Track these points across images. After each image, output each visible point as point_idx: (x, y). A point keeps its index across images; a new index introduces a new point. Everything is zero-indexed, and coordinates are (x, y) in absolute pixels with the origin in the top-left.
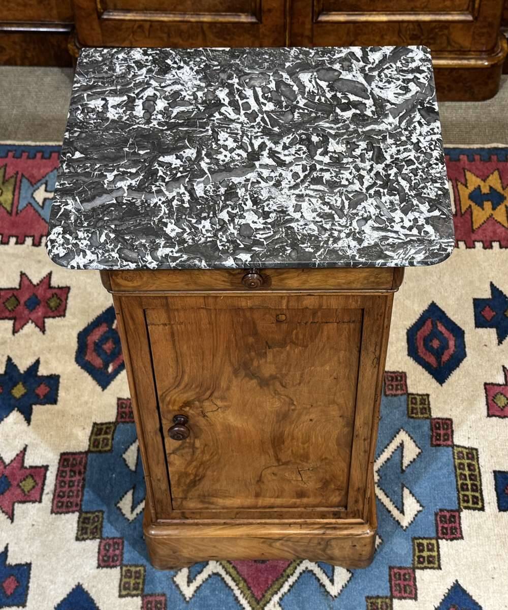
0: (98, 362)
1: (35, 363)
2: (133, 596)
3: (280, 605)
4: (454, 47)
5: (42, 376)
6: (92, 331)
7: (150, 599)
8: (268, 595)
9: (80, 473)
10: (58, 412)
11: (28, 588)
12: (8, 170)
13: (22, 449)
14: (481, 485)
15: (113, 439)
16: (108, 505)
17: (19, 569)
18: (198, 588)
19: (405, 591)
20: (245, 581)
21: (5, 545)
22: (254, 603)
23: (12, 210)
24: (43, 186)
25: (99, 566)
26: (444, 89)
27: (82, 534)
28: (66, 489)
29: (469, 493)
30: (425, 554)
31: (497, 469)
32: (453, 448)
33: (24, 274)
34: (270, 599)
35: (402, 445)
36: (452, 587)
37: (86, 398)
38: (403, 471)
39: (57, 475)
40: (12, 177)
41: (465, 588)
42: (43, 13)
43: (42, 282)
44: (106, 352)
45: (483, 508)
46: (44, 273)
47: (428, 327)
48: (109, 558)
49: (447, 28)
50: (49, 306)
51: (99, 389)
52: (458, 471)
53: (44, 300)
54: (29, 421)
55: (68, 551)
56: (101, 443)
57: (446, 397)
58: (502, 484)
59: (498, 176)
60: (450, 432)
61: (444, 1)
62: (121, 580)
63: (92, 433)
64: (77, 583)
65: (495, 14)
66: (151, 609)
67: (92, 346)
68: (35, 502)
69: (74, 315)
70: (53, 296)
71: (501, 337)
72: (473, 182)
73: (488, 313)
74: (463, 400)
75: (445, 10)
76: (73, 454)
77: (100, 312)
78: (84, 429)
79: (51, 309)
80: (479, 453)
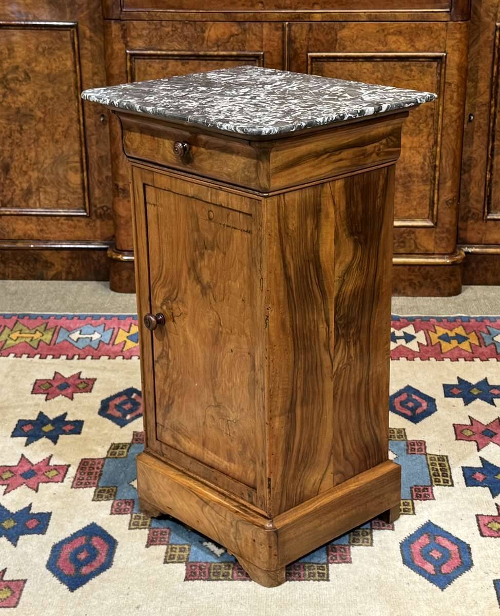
0: (118, 414)
1: (63, 415)
2: (141, 529)
4: (420, 249)
5: (69, 421)
6: (114, 399)
7: (156, 530)
9: (98, 468)
10: (81, 438)
11: (48, 525)
12: (49, 324)
13: (48, 456)
14: (451, 473)
15: (128, 451)
16: (122, 483)
17: (40, 516)
19: (384, 526)
21: (29, 503)
23: (50, 343)
24: (79, 332)
25: (112, 514)
27: (98, 498)
28: (85, 476)
29: (441, 478)
30: (402, 507)
31: (465, 465)
32: (426, 455)
33: (58, 373)
36: (425, 524)
37: (106, 431)
39: (78, 470)
41: (436, 523)
42: (88, 233)
43: (72, 376)
44: (125, 409)
45: (452, 485)
46: (75, 372)
47: (404, 397)
48: (120, 510)
49: (414, 233)
50: (78, 387)
51: (118, 427)
52: (431, 467)
53: (74, 385)
54: (55, 442)
55: (85, 506)
56: (117, 453)
57: (420, 430)
58: (468, 473)
59: (462, 329)
60: (423, 447)
61: (409, 210)
62: (131, 521)
63: (110, 448)
64: (91, 522)
65: (451, 222)
66: (157, 535)
67: (113, 406)
68: (57, 482)
69: (99, 391)
70: (81, 383)
71: (467, 403)
72: (441, 331)
73: (456, 391)
74: (434, 432)
75: (410, 218)
76: (92, 459)
77: (121, 390)
78: (103, 447)
79: (79, 389)
80: (449, 458)
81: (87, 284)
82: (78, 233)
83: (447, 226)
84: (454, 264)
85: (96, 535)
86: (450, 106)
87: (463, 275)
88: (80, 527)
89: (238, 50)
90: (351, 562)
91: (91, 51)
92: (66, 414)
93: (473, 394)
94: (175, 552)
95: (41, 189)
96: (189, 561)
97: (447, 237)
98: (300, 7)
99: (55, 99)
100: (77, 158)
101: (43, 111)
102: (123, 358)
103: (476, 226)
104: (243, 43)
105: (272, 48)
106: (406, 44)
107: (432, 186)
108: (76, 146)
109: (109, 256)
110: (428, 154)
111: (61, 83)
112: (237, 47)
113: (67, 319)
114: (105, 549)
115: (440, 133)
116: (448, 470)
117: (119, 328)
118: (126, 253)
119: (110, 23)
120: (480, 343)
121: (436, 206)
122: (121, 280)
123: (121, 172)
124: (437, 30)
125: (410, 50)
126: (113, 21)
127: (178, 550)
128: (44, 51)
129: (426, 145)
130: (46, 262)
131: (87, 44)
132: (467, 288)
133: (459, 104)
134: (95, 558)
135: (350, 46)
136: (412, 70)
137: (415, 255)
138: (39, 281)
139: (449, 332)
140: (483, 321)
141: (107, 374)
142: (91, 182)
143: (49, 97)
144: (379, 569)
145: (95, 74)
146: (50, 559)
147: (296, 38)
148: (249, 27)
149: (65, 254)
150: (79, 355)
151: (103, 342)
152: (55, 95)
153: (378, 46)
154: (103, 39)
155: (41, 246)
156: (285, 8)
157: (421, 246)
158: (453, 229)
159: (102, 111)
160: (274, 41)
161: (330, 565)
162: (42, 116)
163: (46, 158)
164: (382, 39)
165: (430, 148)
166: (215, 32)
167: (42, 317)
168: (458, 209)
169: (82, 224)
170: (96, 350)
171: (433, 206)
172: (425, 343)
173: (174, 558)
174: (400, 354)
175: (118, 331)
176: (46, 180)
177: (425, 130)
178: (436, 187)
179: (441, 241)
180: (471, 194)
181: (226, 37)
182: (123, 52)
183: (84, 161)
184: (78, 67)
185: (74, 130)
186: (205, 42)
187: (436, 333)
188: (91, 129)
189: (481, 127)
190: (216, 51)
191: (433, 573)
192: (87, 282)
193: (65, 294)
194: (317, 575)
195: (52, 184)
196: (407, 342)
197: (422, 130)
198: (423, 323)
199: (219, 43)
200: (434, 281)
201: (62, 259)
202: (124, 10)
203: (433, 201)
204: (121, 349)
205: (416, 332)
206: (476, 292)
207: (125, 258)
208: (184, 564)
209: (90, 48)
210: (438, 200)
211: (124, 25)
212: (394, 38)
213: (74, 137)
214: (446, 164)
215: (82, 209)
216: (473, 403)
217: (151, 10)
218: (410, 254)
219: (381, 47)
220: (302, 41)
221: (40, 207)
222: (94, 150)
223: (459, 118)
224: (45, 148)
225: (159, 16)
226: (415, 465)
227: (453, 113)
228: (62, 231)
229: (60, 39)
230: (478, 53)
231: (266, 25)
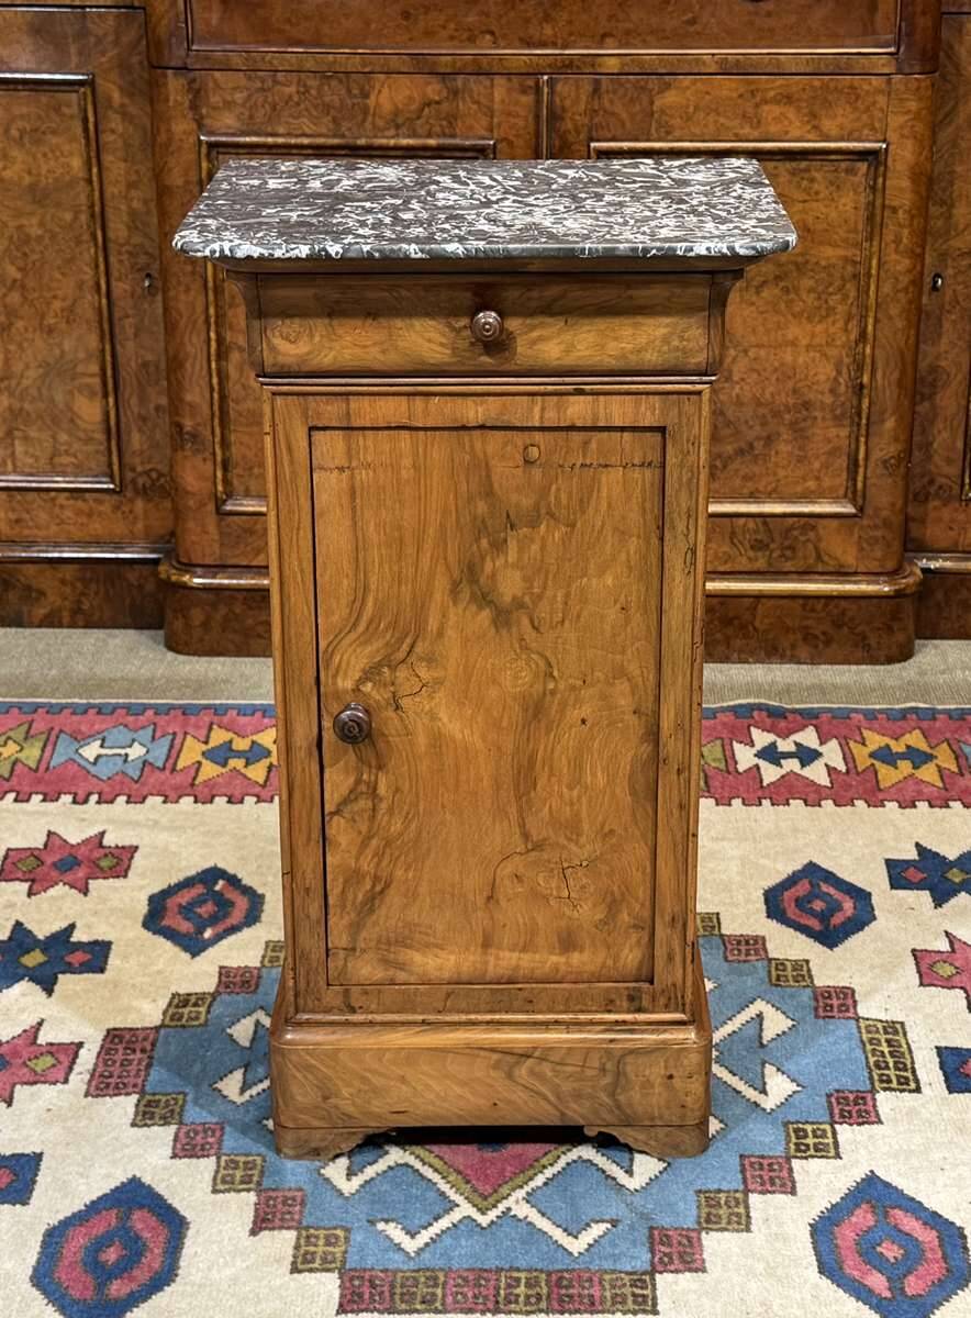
0: (185, 926)
1: (66, 929)
2: (239, 1191)
3: (528, 1202)
4: (827, 564)
5: (80, 943)
6: (176, 893)
7: (274, 1194)
8: (504, 1190)
9: (143, 1051)
10: (107, 981)
11: (34, 1182)
12: (34, 725)
13: (34, 1023)
14: (913, 1063)
15: (208, 1012)
16: (197, 1086)
17: (17, 1161)
18: (366, 1182)
19: (773, 1184)
20: (459, 1172)
22: (478, 1200)
23: (38, 768)
24: (99, 742)
25: (174, 1156)
26: (816, 637)
27: (144, 1119)
28: (116, 1070)
29: (892, 1073)
30: (810, 1141)
31: (943, 1044)
32: (857, 1020)
33: (55, 833)
34: (509, 1195)
35: (760, 1016)
36: (863, 1180)
37: (161, 966)
38: (762, 1046)
39: (99, 1054)
40: (42, 733)
41: (888, 1179)
42: (120, 528)
43: (86, 842)
44: (200, 916)
45: (918, 1090)
46: (93, 831)
47: (802, 888)
48: (195, 1146)
49: (813, 528)
50: (98, 866)
51: (186, 956)
52: (869, 1047)
53: (89, 860)
54: (49, 991)
55: (117, 1139)
56: (186, 1016)
57: (841, 963)
58: (951, 1061)
59: (921, 736)
60: (850, 1002)
61: (804, 479)
62: (217, 1172)
63: (170, 1005)
64: (130, 1176)
65: (893, 505)
66: (275, 1206)
67: (176, 909)
68: (54, 1083)
69: (143, 875)
70: (106, 855)
71: (939, 901)
72: (875, 741)
73: (914, 875)
74: (872, 967)
75: (807, 497)
76: (131, 1029)
77: (192, 872)
78: (154, 1001)
79: (102, 869)
80: (908, 1029)
81: (116, 637)
82: (97, 527)
83: (885, 513)
84: (899, 594)
85: (141, 1207)
86: (894, 256)
87: (918, 617)
88: (105, 1187)
89: (438, 136)
90: (704, 1270)
91: (121, 135)
92: (72, 927)
93: (954, 883)
94: (316, 1246)
95: (17, 433)
96: (347, 1267)
97: (884, 537)
98: (575, 41)
99: (47, 241)
100: (94, 368)
101: (21, 263)
102: (196, 802)
103: (946, 513)
104: (452, 118)
105: (514, 132)
106: (801, 121)
107: (855, 429)
108: (93, 341)
109: (163, 576)
110: (847, 360)
111: (58, 205)
112: (438, 129)
113: (74, 713)
114: (161, 1239)
115: (872, 314)
116: (908, 1056)
117: (186, 733)
118: (199, 571)
119: (165, 76)
120: (959, 767)
121: (861, 470)
122: (188, 626)
123: (188, 398)
124: (867, 92)
125: (810, 136)
126: (170, 72)
127: (321, 1242)
128: (21, 138)
129: (841, 339)
130: (29, 588)
131: (115, 122)
132: (924, 646)
133: (912, 251)
134: (139, 1261)
135: (682, 129)
136: (812, 180)
137: (817, 577)
138: (13, 630)
139: (892, 743)
140: (964, 719)
141: (163, 838)
142: (123, 419)
143: (33, 235)
144: (766, 1284)
145: (131, 186)
146: (38, 1262)
147: (564, 109)
148: (464, 84)
149: (68, 572)
150: (100, 794)
151: (151, 764)
152: (46, 231)
153: (742, 128)
154: (148, 109)
155: (17, 554)
156: (543, 45)
157: (830, 556)
158: (897, 520)
159: (148, 265)
160: (518, 116)
161: (658, 1276)
162: (19, 276)
163: (27, 367)
164: (750, 111)
165: (850, 348)
166: (390, 95)
167: (20, 708)
168: (908, 477)
169: (106, 508)
170: (136, 782)
171: (856, 472)
172: (843, 768)
173: (313, 1261)
174: (790, 792)
175: (184, 739)
176: (28, 414)
177: (840, 308)
178: (863, 432)
179: (870, 545)
180: (935, 445)
181: (413, 107)
182: (192, 139)
183: (109, 372)
184: (95, 170)
185: (88, 303)
186: (370, 119)
187: (864, 744)
188: (124, 305)
189: (958, 303)
190: (393, 137)
191: (888, 1294)
192: (116, 632)
193: (68, 657)
194: (630, 1299)
195: (39, 422)
196: (803, 766)
197: (834, 308)
198: (834, 722)
199: (400, 120)
200: (856, 631)
201: (63, 582)
202: (194, 48)
203: (856, 460)
204: (190, 780)
205: (822, 743)
206: (944, 655)
207: (197, 581)
208: (336, 1275)
209: (120, 129)
210: (867, 458)
211: (194, 80)
212: (776, 110)
213: (87, 322)
214: (885, 382)
215: (104, 475)
216: (953, 901)
217: (252, 48)
218: (804, 574)
219: (746, 130)
220: (578, 118)
221: (15, 471)
222: (129, 350)
223: (913, 282)
224: (25, 345)
225: (270, 63)
226: (835, 1043)
227: (900, 273)
228: (62, 522)
229: (57, 110)
230: (954, 144)
231: (498, 80)
